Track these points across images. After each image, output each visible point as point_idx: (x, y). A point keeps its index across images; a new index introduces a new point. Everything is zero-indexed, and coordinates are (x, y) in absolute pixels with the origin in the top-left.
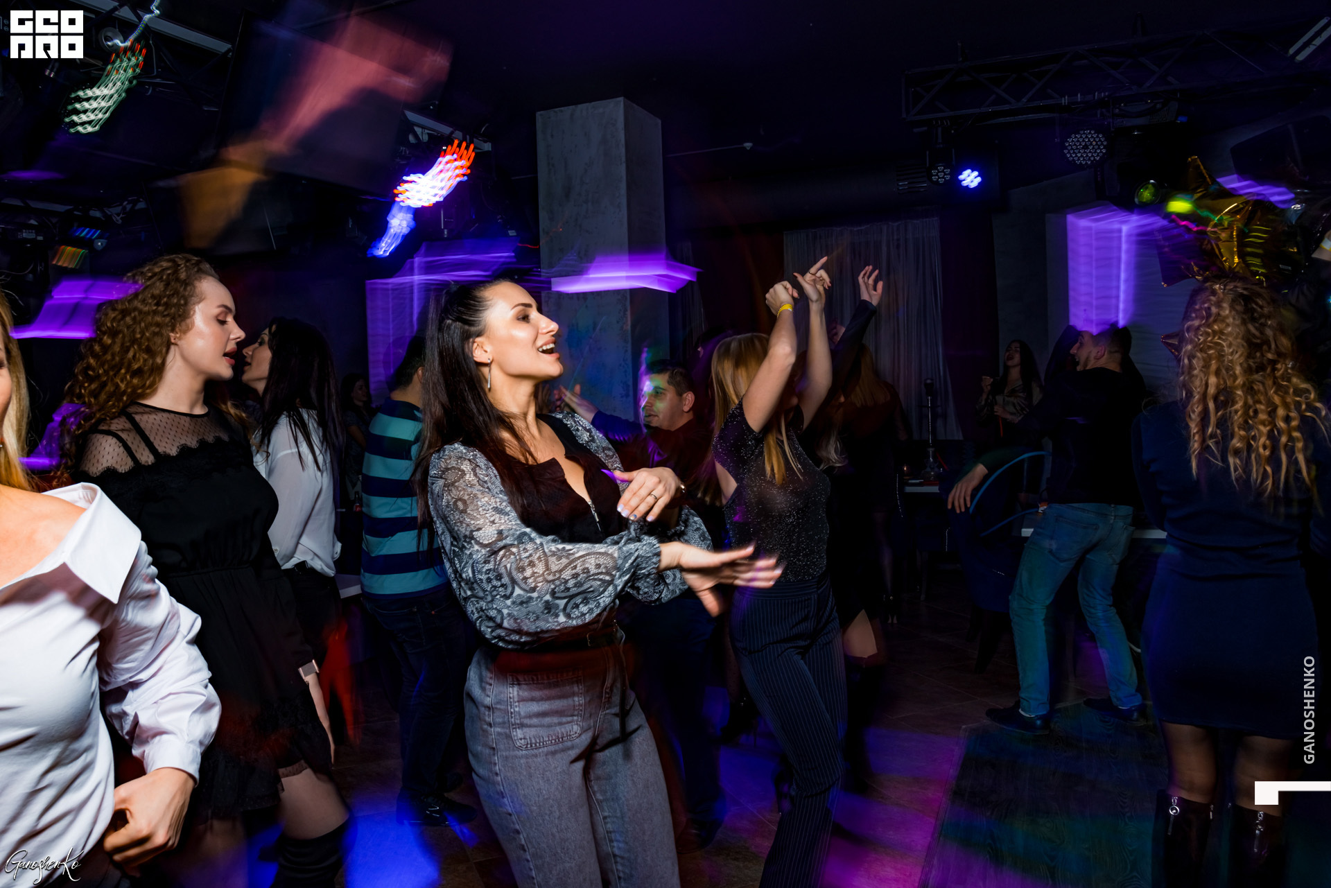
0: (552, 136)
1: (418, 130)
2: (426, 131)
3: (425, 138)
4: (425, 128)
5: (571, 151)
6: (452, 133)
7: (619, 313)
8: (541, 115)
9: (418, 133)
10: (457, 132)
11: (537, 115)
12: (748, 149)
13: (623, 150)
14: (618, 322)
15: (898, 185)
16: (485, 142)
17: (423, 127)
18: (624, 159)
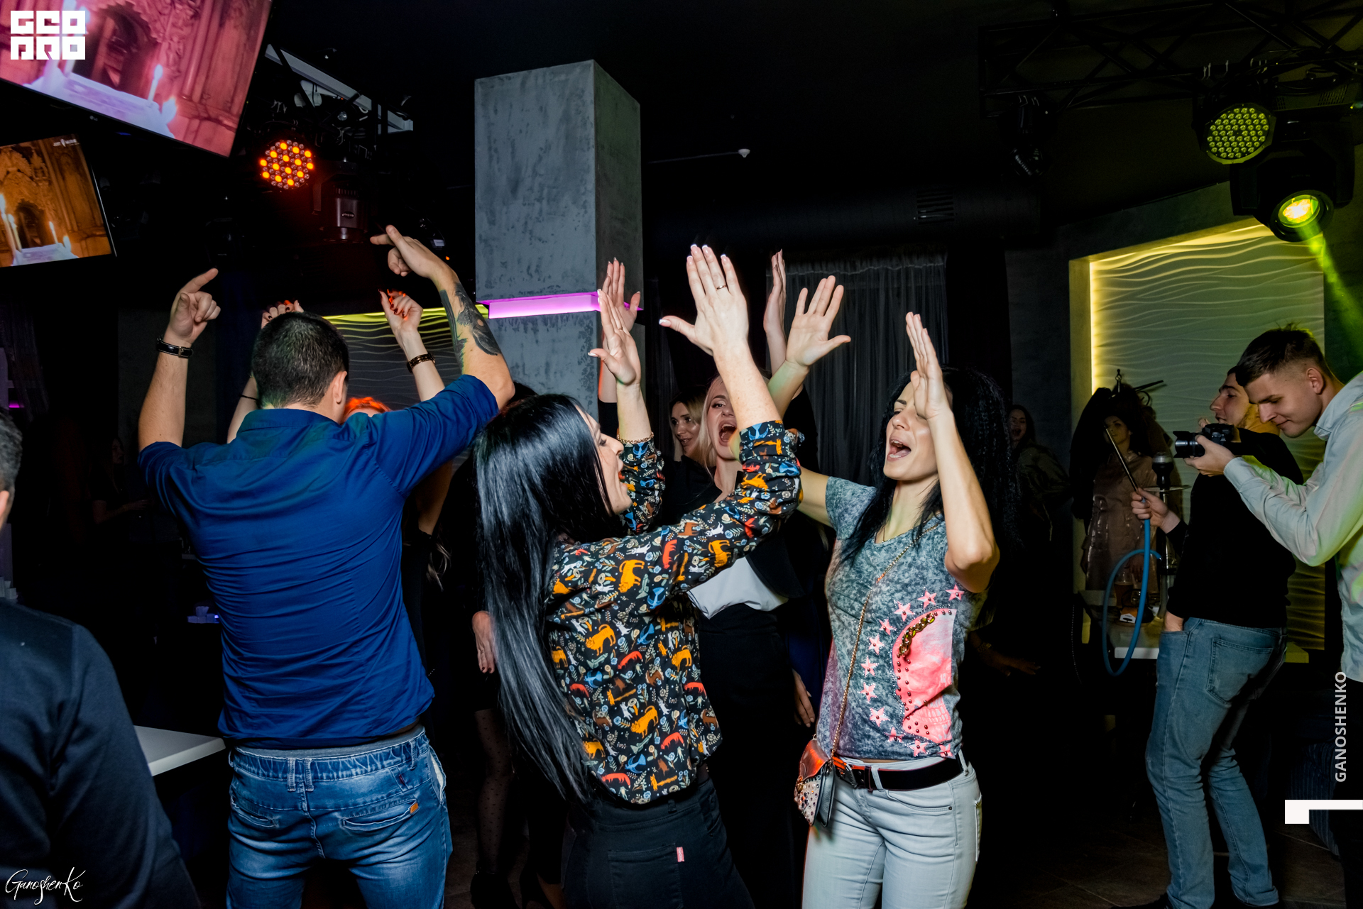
0: (496, 111)
1: (307, 87)
2: (320, 91)
3: (317, 101)
4: (317, 85)
5: (521, 131)
6: (356, 97)
7: (582, 350)
8: (481, 83)
9: (307, 93)
10: (363, 97)
11: (476, 83)
12: (745, 156)
13: (592, 131)
14: (579, 363)
15: (919, 212)
16: (405, 119)
17: (315, 84)
18: (592, 142)
